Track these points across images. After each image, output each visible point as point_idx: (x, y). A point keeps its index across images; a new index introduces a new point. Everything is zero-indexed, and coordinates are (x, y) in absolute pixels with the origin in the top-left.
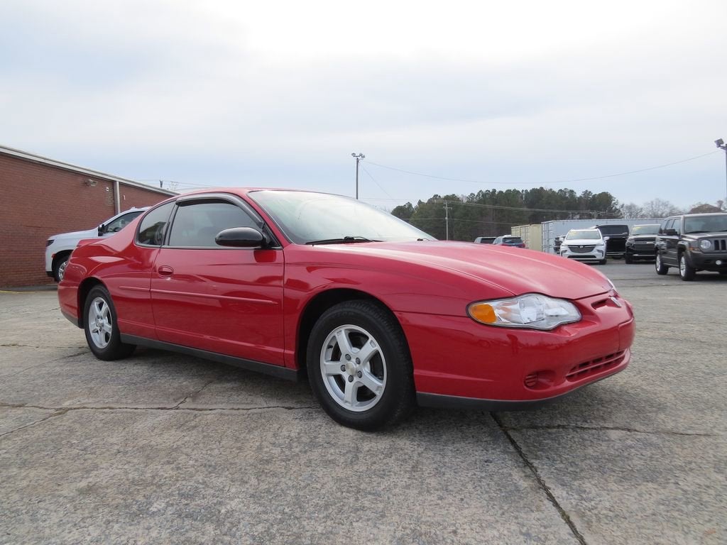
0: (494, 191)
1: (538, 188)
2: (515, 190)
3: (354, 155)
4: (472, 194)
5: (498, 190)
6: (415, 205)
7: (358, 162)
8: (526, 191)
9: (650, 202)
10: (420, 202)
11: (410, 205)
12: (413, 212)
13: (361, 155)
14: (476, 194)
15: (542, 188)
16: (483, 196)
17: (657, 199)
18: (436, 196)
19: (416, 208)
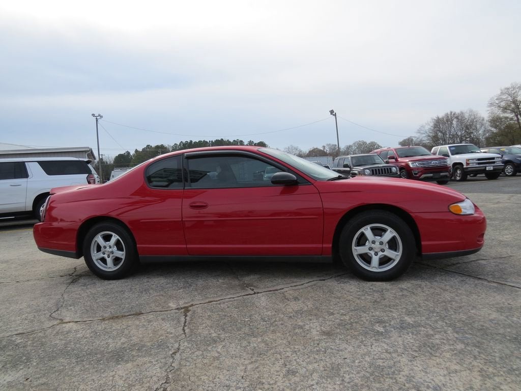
0: (191, 141)
1: (220, 139)
2: (204, 141)
3: (93, 115)
4: (175, 144)
5: (193, 141)
6: (132, 153)
7: (97, 121)
8: (212, 141)
9: (287, 147)
10: (136, 151)
11: (128, 153)
12: (131, 158)
13: (99, 115)
14: (178, 144)
15: (222, 139)
16: (183, 145)
17: (291, 146)
18: (148, 146)
19: (134, 155)
